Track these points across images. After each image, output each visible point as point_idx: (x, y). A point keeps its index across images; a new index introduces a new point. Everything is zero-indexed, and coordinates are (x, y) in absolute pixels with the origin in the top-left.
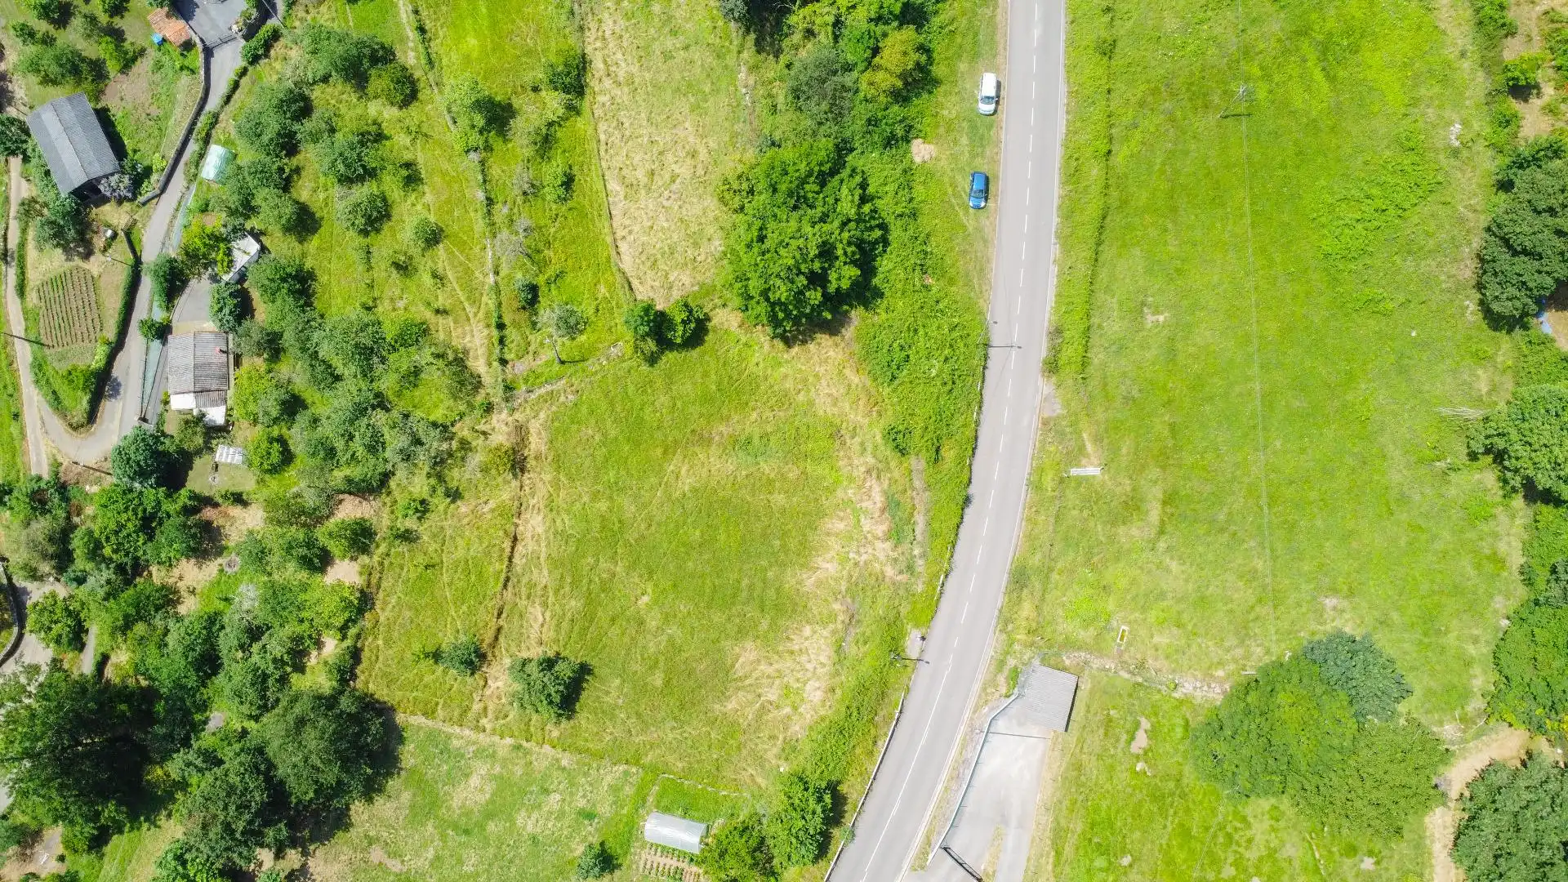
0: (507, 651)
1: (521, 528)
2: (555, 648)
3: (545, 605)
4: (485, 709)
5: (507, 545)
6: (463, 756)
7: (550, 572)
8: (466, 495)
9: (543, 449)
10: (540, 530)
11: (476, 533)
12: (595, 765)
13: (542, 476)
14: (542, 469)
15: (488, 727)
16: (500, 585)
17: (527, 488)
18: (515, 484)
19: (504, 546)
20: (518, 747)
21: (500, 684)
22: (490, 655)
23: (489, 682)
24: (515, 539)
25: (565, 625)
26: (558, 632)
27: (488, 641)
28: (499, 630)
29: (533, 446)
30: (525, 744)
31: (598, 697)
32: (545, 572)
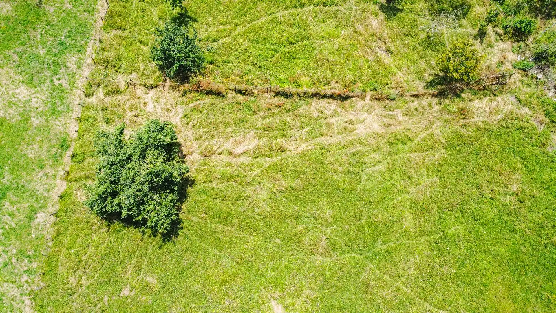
0: (194, 109)
1: (360, 104)
2: (199, 179)
3: (257, 153)
4: (116, 92)
5: (335, 88)
6: (56, 72)
7: (303, 154)
8: (394, 23)
9: (477, 119)
10: (360, 130)
11: (346, 44)
12: (35, 265)
13: (438, 124)
14: (447, 121)
15: (92, 100)
16: (278, 86)
17: (416, 104)
18: (420, 86)
19: (333, 83)
20: (64, 146)
21: (150, 108)
22: (186, 86)
23: (153, 92)
24: (343, 98)
25: (232, 188)
26: (224, 177)
27: (204, 81)
28: (220, 94)
29: (476, 104)
30: (69, 153)
31: (132, 256)
32: (303, 147)
